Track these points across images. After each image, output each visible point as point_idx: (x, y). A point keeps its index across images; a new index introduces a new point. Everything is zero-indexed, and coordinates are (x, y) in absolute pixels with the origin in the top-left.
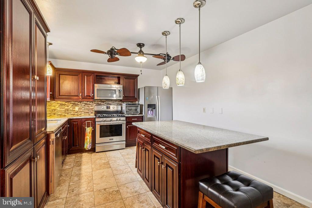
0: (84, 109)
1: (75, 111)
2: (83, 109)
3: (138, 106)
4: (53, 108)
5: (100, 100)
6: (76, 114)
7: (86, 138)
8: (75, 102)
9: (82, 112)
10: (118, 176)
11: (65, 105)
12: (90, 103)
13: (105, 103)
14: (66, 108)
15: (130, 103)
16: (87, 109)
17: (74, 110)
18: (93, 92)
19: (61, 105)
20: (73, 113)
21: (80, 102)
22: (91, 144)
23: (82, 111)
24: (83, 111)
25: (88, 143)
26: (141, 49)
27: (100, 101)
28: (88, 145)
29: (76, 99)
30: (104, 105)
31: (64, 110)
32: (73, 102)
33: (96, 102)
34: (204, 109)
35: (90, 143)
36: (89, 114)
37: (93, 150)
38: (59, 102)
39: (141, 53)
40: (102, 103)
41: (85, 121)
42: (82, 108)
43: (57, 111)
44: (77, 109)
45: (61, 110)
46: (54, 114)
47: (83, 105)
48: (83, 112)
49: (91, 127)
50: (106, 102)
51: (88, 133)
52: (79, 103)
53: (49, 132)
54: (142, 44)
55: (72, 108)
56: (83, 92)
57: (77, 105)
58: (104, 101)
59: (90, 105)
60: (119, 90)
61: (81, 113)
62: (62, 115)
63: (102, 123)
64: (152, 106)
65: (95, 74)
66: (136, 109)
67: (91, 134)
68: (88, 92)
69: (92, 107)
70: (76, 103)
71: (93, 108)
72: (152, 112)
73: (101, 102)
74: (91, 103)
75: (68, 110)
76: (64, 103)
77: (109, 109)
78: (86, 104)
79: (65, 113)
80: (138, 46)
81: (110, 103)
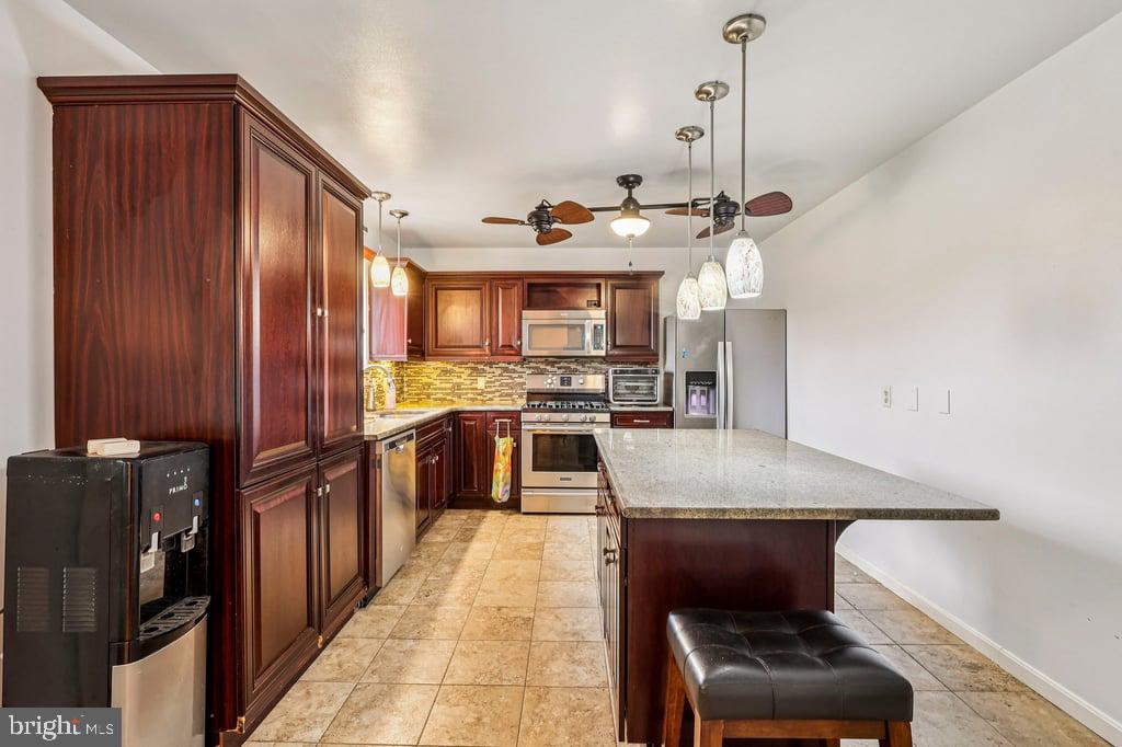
0: (500, 386)
1: (476, 389)
2: (497, 383)
3: (654, 378)
4: (425, 380)
5: (543, 359)
6: (479, 397)
7: (495, 468)
8: (478, 363)
9: (493, 392)
10: (548, 583)
11: (454, 371)
12: (516, 368)
13: (559, 368)
14: (456, 380)
15: (636, 367)
16: (507, 384)
17: (474, 386)
18: (520, 337)
19: (446, 372)
20: (472, 396)
21: (490, 364)
22: (508, 487)
23: (493, 389)
24: (498, 391)
25: (501, 484)
26: (630, 193)
27: (542, 362)
28: (500, 491)
29: (476, 355)
30: (554, 373)
31: (450, 385)
32: (473, 365)
33: (531, 365)
34: (886, 392)
35: (506, 484)
36: (513, 400)
37: (513, 505)
38: (439, 364)
39: (631, 206)
40: (548, 368)
41: (494, 418)
42: (494, 382)
43: (435, 389)
44: (481, 383)
45: (443, 385)
46: (428, 397)
47: (498, 372)
48: (497, 394)
49: (511, 436)
50: (561, 365)
51: (501, 455)
52: (487, 368)
53: (369, 436)
54: (632, 179)
55: (469, 382)
56: (493, 337)
57: (481, 373)
58: (556, 363)
59: (515, 372)
60: (595, 327)
61: (490, 396)
62: (445, 399)
63: (540, 429)
64: (704, 380)
65: (527, 281)
66: (652, 388)
67: (508, 459)
68: (508, 336)
69: (522, 380)
70: (480, 367)
71: (524, 384)
72: (703, 398)
73: (546, 362)
74: (518, 368)
75: (458, 386)
76: (449, 367)
77: (568, 387)
78: (506, 370)
79: (453, 394)
80: (620, 185)
81: (573, 366)
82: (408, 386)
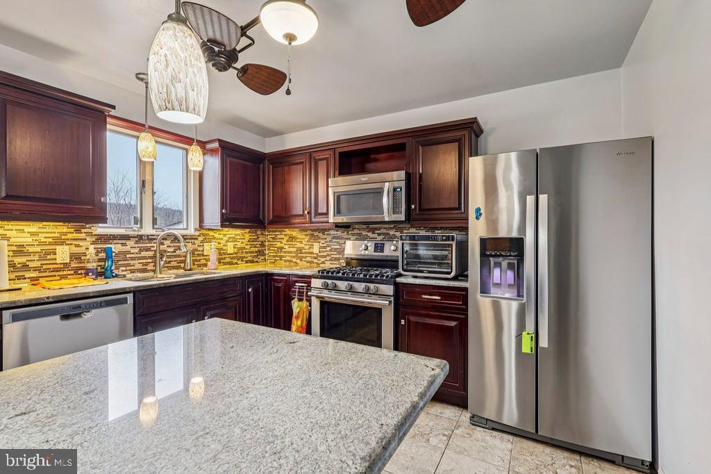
0: (331, 251)
1: (312, 253)
2: (328, 248)
3: (449, 246)
4: (279, 245)
5: (365, 226)
6: (315, 261)
9: (324, 257)
11: (298, 238)
13: (379, 234)
14: (299, 245)
16: (337, 250)
17: (311, 250)
19: (292, 238)
20: (308, 259)
21: (322, 231)
23: (325, 254)
24: (328, 255)
27: (364, 229)
29: (300, 223)
30: (371, 239)
31: (295, 250)
32: (311, 232)
33: (356, 231)
38: (288, 232)
40: (368, 234)
41: (295, 282)
42: (325, 247)
43: (285, 252)
44: (316, 248)
45: (291, 249)
46: (281, 259)
47: (329, 238)
48: (328, 258)
49: (306, 300)
52: (321, 235)
55: (308, 247)
56: (312, 205)
57: (316, 239)
58: (376, 229)
59: (342, 238)
60: (395, 190)
62: (292, 261)
63: (326, 296)
64: (502, 249)
65: (339, 150)
70: (316, 233)
72: (511, 274)
73: (370, 228)
74: (344, 235)
75: (300, 250)
76: (294, 234)
77: (381, 254)
78: (334, 236)
79: (297, 257)
81: (392, 233)
82: (269, 249)
